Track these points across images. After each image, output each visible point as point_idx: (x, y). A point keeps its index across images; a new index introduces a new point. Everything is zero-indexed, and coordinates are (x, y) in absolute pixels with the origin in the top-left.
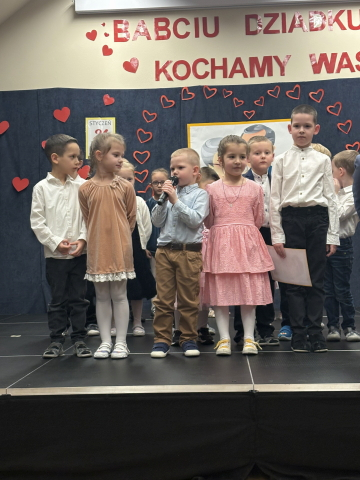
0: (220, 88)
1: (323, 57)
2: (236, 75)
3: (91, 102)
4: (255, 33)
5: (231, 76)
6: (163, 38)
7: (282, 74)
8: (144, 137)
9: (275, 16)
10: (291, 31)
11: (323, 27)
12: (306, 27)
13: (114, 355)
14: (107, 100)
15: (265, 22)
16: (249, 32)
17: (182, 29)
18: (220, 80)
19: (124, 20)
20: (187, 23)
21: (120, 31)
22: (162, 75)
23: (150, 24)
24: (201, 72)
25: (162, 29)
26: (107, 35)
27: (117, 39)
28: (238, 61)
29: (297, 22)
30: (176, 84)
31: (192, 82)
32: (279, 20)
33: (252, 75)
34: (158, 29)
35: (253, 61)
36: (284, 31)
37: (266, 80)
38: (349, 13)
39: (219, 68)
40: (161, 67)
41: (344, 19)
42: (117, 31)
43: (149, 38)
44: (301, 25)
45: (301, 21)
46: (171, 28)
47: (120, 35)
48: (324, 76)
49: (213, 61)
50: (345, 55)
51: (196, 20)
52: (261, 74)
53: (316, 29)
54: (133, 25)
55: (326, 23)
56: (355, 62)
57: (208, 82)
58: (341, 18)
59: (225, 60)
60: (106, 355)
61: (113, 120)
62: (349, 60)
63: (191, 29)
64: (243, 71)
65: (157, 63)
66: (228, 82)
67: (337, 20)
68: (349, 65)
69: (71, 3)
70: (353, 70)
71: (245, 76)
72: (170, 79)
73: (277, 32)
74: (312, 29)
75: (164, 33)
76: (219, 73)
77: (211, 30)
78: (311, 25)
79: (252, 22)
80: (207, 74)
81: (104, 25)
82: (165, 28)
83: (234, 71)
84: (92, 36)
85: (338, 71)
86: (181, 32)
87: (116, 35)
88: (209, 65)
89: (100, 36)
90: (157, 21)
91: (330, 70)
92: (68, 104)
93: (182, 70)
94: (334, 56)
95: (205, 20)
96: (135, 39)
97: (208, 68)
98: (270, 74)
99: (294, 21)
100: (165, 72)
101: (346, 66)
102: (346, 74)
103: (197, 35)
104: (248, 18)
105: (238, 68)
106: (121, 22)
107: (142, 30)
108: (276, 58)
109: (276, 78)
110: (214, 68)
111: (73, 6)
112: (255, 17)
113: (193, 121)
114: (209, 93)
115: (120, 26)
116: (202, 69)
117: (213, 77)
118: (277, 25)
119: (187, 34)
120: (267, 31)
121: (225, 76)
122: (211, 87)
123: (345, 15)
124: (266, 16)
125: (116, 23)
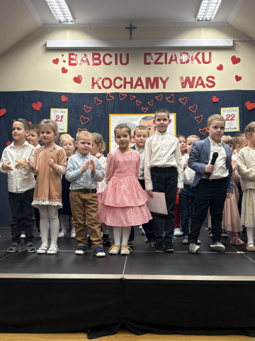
0: (128, 94)
1: (188, 79)
2: (138, 87)
3: (54, 99)
4: (149, 63)
5: (135, 88)
6: (97, 64)
7: (164, 87)
8: (84, 121)
9: (161, 54)
10: (170, 63)
11: (188, 61)
12: (179, 61)
13: (49, 252)
14: (64, 99)
15: (155, 57)
16: (146, 63)
17: (108, 59)
18: (128, 90)
19: (75, 53)
20: (111, 56)
21: (73, 59)
22: (96, 86)
23: (90, 56)
24: (118, 85)
25: (96, 59)
26: (64, 61)
27: (70, 64)
28: (139, 79)
29: (174, 58)
30: (103, 91)
31: (113, 90)
32: (163, 57)
33: (147, 88)
34: (94, 59)
35: (148, 79)
36: (166, 63)
37: (155, 90)
38: (203, 54)
39: (128, 83)
40: (95, 81)
41: (200, 57)
42: (70, 59)
43: (89, 64)
44: (176, 60)
45: (176, 58)
46: (101, 59)
47: (72, 62)
48: (188, 89)
49: (125, 78)
50: (200, 78)
51: (116, 55)
52: (152, 88)
53: (184, 63)
54: (80, 56)
55: (190, 59)
56: (205, 82)
57: (121, 90)
58: (198, 57)
59: (132, 79)
60: (44, 252)
61: (66, 110)
62: (202, 81)
63: (113, 60)
64: (142, 85)
65: (93, 79)
66: (133, 91)
67: (196, 58)
68: (202, 84)
69: (44, 43)
70: (204, 87)
71: (143, 88)
72: (100, 88)
73: (162, 63)
74: (182, 63)
75: (98, 62)
76: (128, 86)
77: (124, 61)
78: (181, 60)
79: (148, 57)
80: (121, 86)
81: (63, 55)
82: (98, 59)
83: (137, 85)
84: (56, 61)
85: (196, 87)
86: (107, 61)
87: (70, 62)
88: (123, 81)
89: (61, 62)
90: (94, 54)
91: (191, 87)
92: (41, 100)
93: (107, 83)
94: (194, 78)
95: (121, 55)
96: (81, 64)
97: (122, 83)
98: (157, 87)
99: (172, 57)
100: (97, 84)
101: (200, 84)
102: (200, 89)
103: (116, 64)
104: (145, 55)
105: (139, 83)
106: (73, 54)
107: (85, 59)
108: (161, 79)
109: (161, 90)
110: (125, 83)
111: (46, 44)
112: (150, 54)
113: (113, 112)
114: (122, 97)
115: (72, 57)
116: (118, 83)
117: (125, 88)
118: (162, 60)
119: (111, 63)
120: (156, 63)
121: (131, 87)
122: (123, 93)
123: (201, 55)
124: (156, 54)
125: (70, 55)
